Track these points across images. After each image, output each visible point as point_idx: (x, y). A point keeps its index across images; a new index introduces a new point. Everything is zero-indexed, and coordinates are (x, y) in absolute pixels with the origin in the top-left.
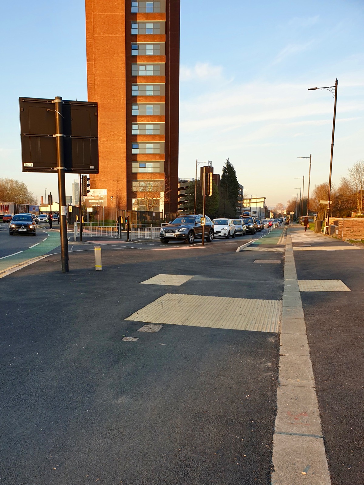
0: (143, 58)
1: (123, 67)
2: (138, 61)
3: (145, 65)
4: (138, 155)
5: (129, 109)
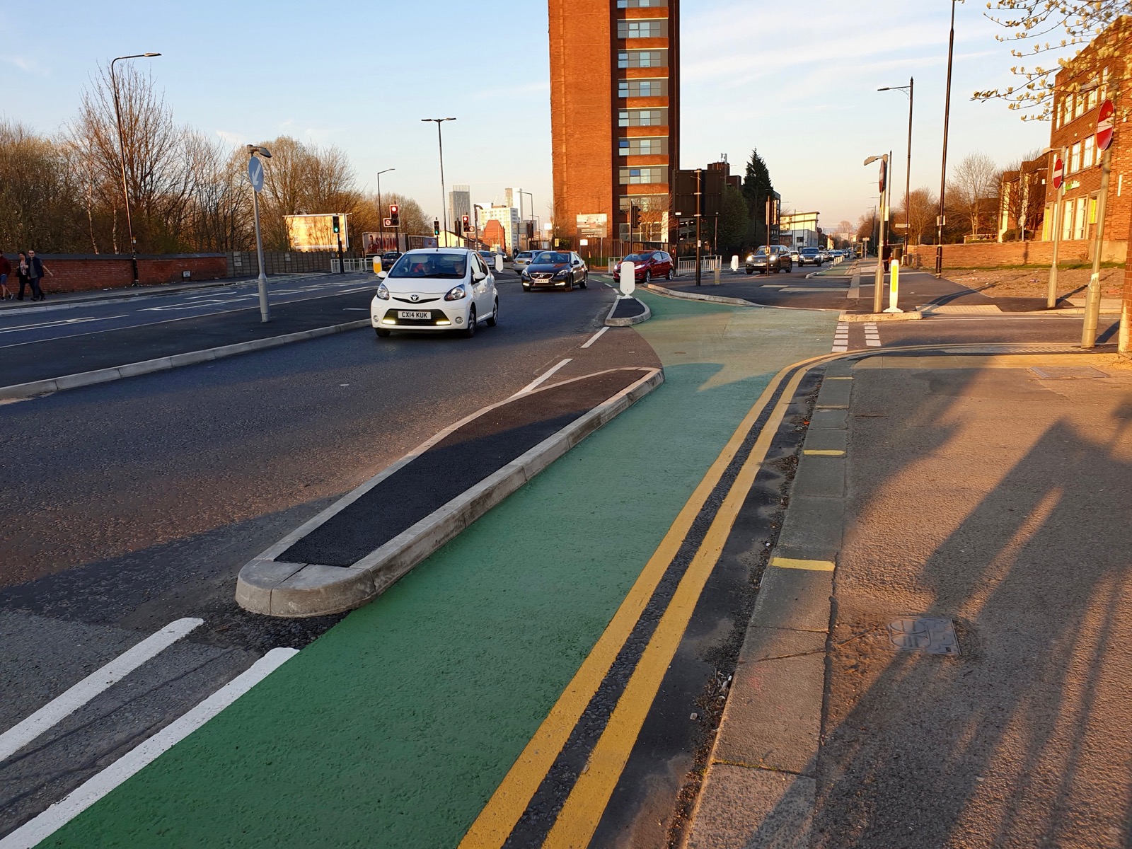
0: (634, 12)
1: (607, 28)
2: (627, 16)
3: (638, 22)
4: (627, 158)
5: (615, 89)
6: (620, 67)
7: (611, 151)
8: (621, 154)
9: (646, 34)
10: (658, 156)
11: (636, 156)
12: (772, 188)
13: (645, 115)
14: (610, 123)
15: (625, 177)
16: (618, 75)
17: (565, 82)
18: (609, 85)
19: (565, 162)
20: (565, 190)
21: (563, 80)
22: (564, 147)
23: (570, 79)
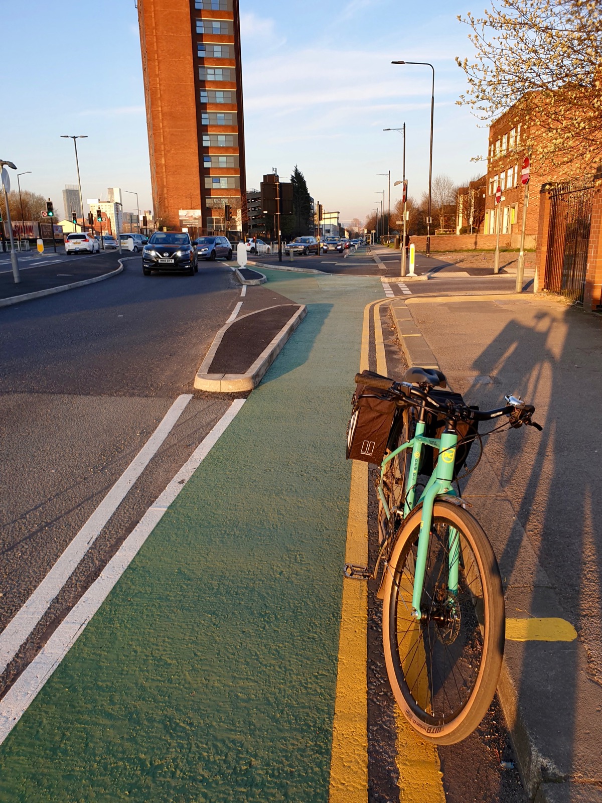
0: (211, 60)
1: (191, 71)
2: (205, 63)
3: (214, 68)
4: (210, 169)
5: (199, 119)
6: (201, 102)
7: (198, 164)
8: (205, 166)
9: (220, 78)
10: (232, 168)
11: (216, 168)
12: (309, 194)
13: (222, 138)
14: (197, 143)
15: (209, 183)
16: (201, 107)
17: (162, 111)
18: (195, 114)
19: (164, 171)
20: (165, 191)
21: (160, 109)
22: (163, 160)
23: (166, 109)
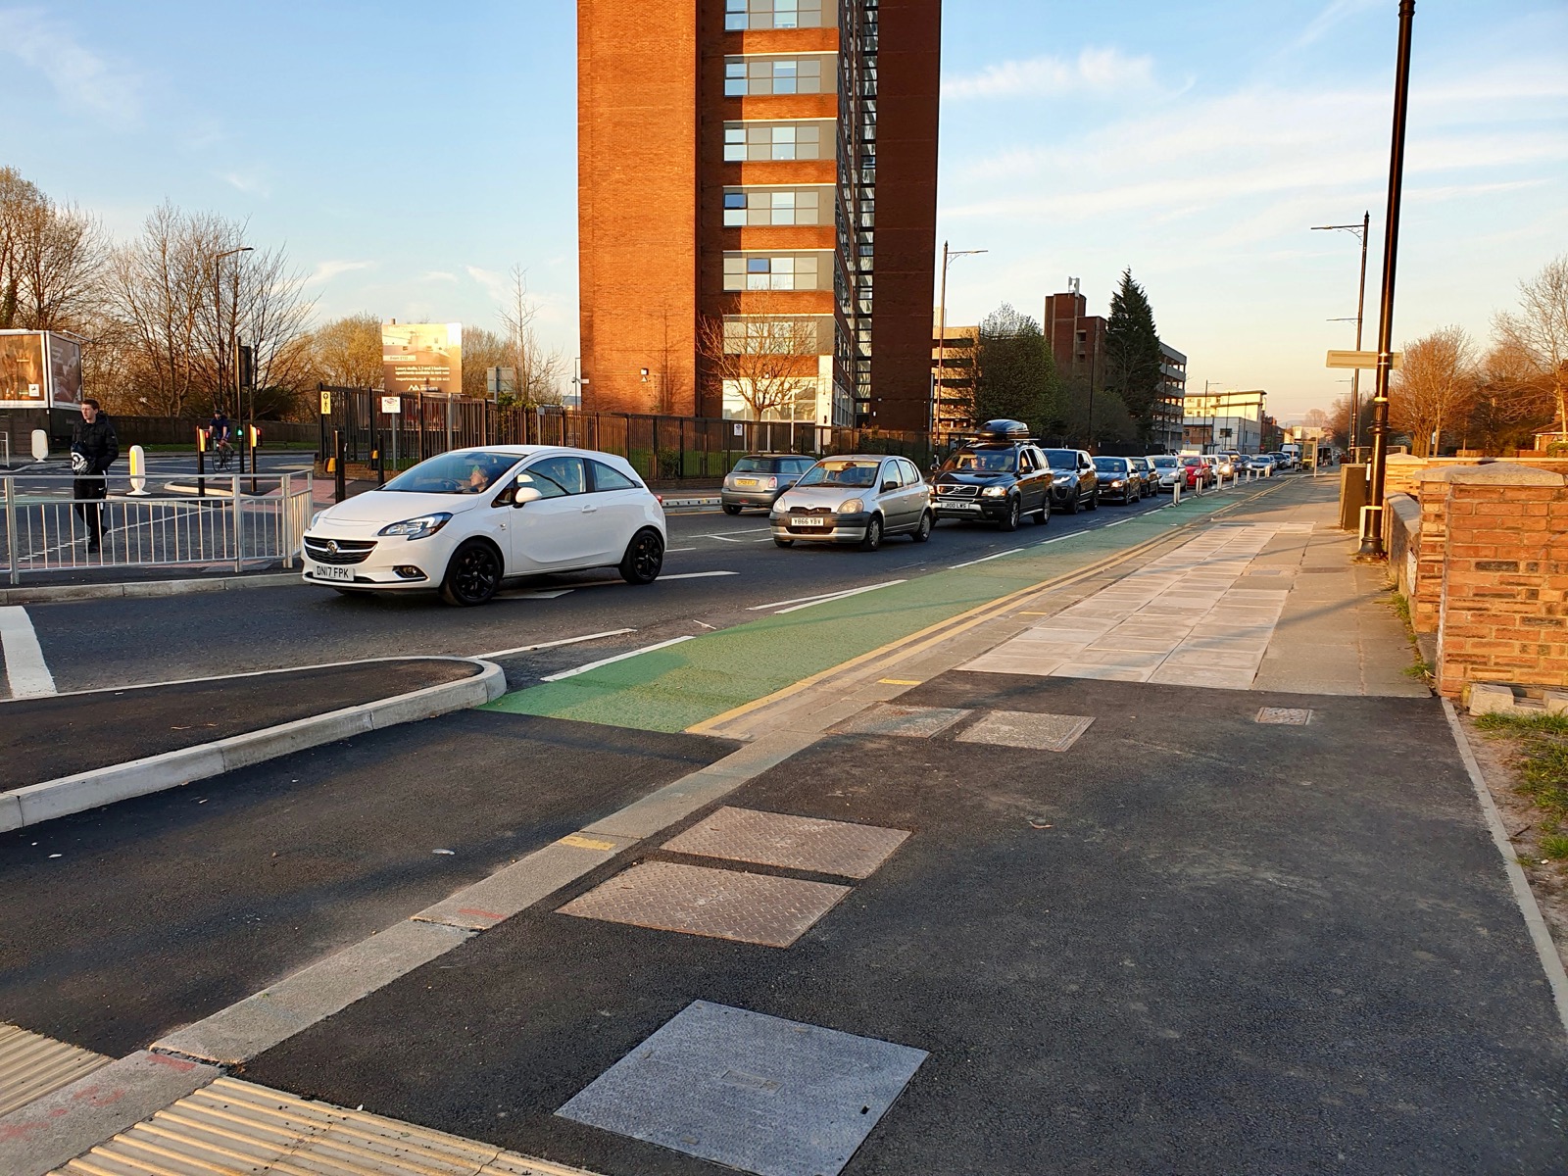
4: (742, 231)
7: (692, 212)
8: (727, 223)
10: (810, 228)
11: (761, 228)
13: (784, 135)
14: (692, 148)
15: (735, 274)
